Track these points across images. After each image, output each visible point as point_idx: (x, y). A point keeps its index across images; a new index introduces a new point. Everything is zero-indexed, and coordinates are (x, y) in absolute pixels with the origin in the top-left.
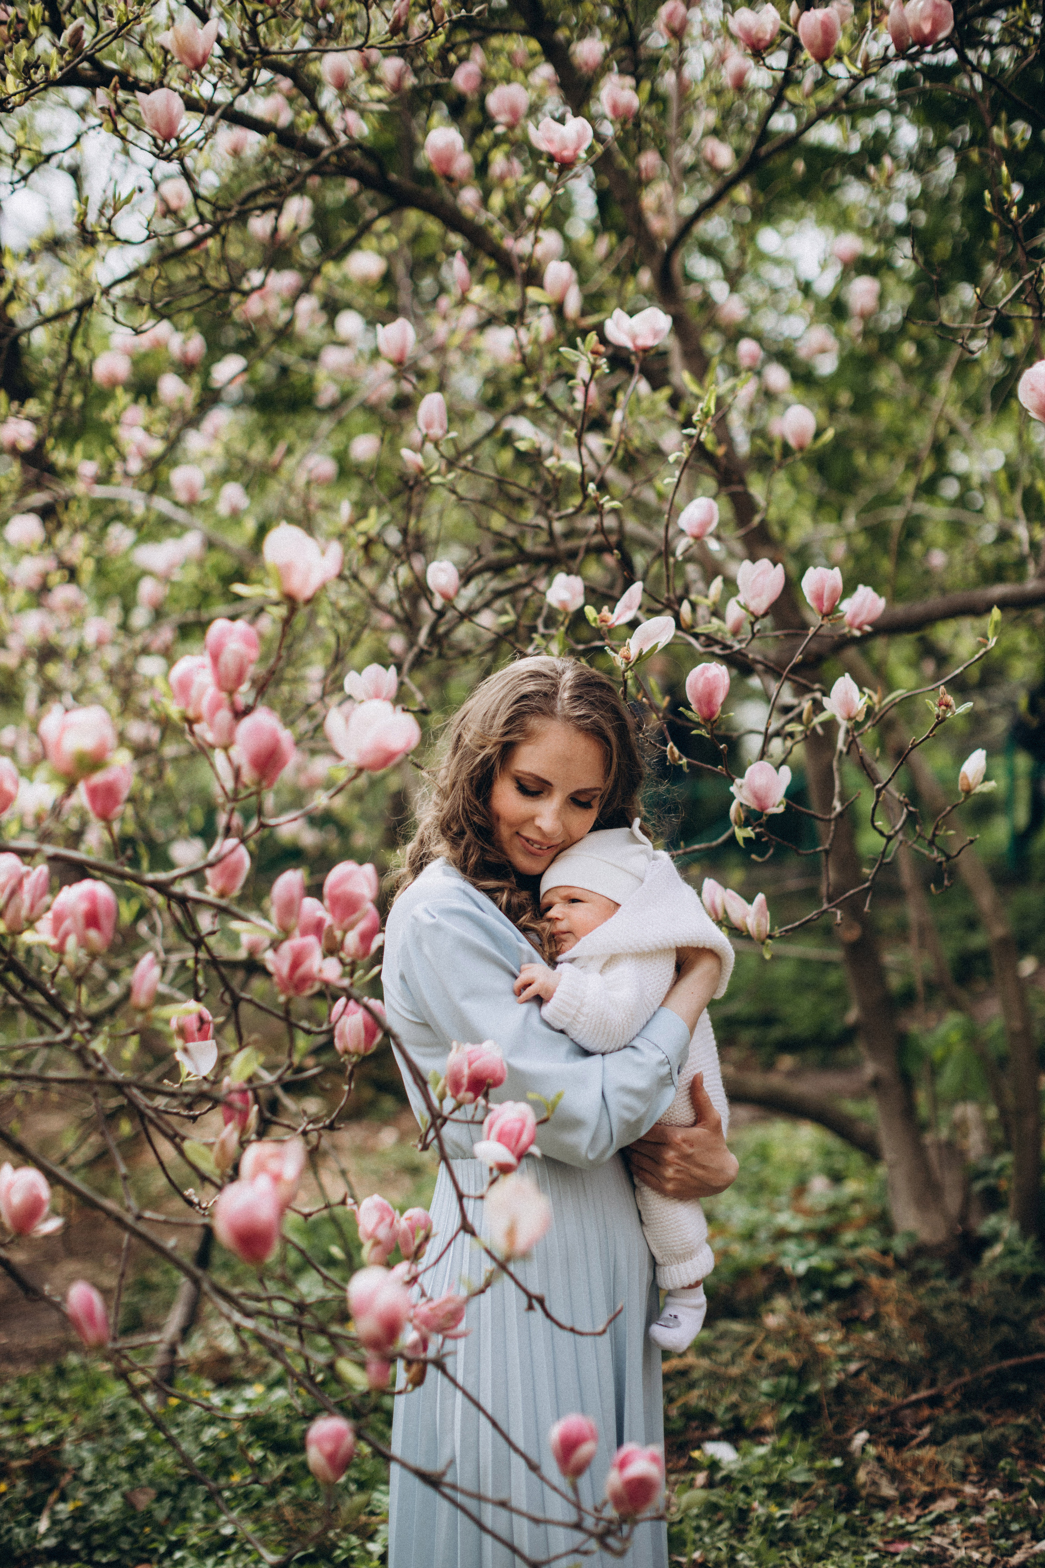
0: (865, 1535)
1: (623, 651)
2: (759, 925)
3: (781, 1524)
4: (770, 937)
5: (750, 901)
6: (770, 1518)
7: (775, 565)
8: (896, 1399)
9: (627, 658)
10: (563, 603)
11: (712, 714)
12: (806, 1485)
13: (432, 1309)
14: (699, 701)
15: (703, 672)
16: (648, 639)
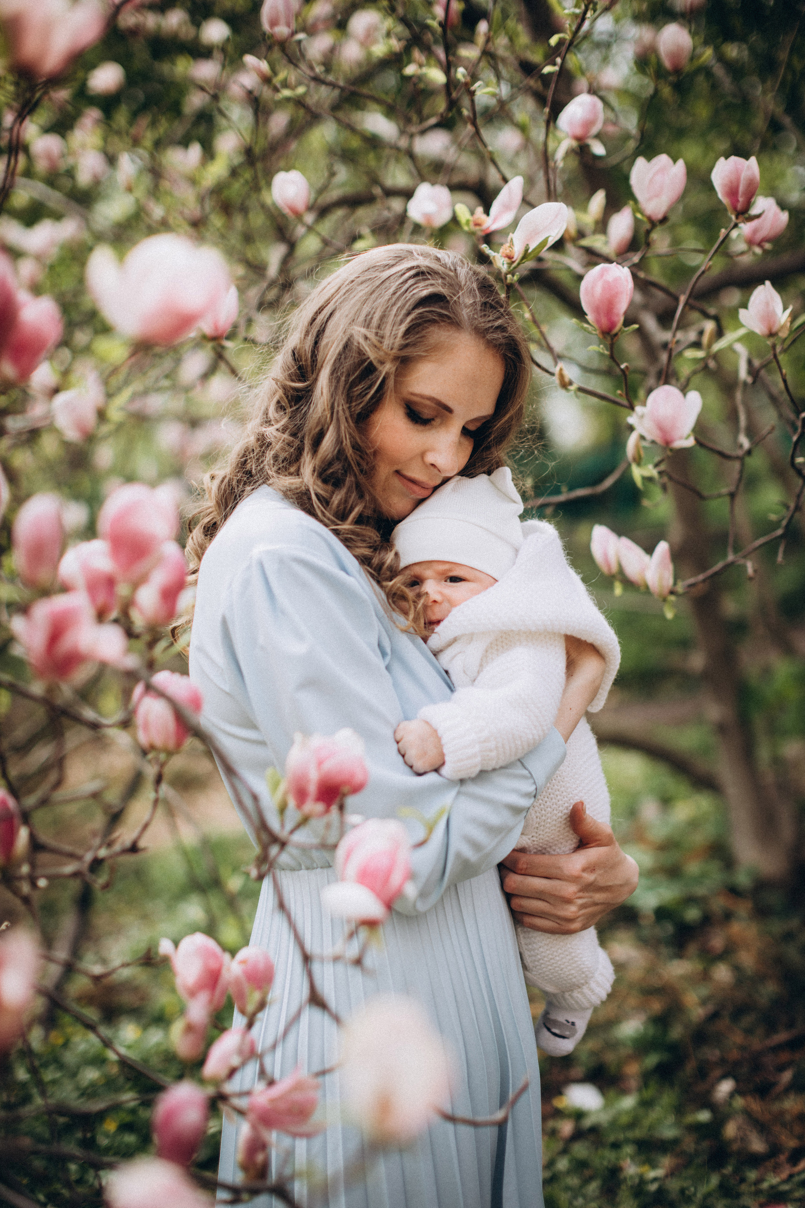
0: (738, 1196)
1: (505, 249)
2: (661, 578)
3: (653, 1187)
4: (672, 593)
5: (649, 550)
6: (642, 1181)
7: (675, 161)
8: (757, 1043)
9: (510, 257)
10: (428, 216)
11: (613, 325)
12: (675, 1142)
13: (272, 1101)
14: (597, 310)
15: (602, 275)
16: (535, 233)
